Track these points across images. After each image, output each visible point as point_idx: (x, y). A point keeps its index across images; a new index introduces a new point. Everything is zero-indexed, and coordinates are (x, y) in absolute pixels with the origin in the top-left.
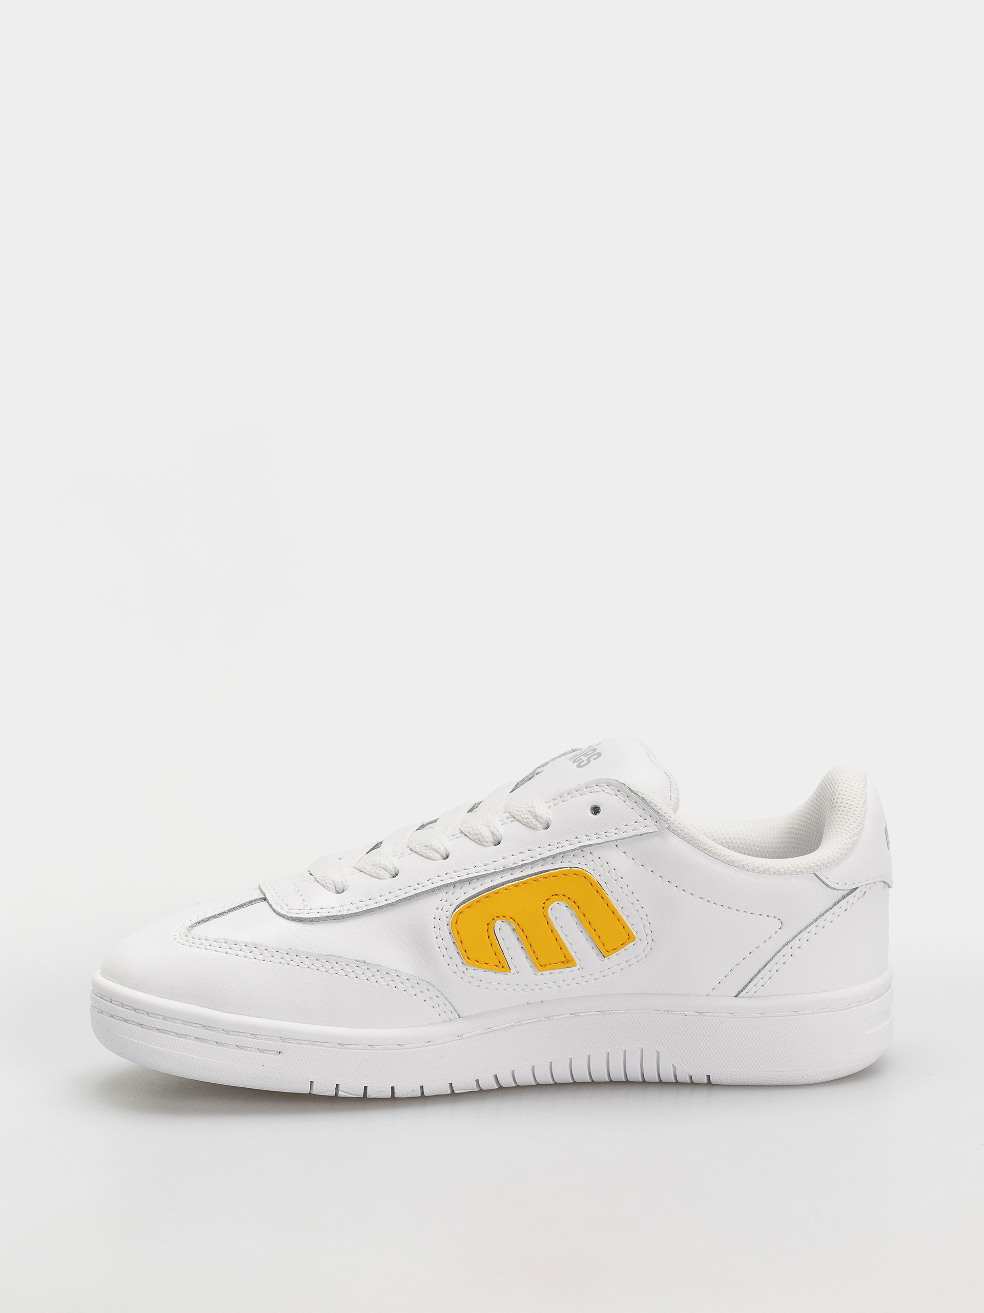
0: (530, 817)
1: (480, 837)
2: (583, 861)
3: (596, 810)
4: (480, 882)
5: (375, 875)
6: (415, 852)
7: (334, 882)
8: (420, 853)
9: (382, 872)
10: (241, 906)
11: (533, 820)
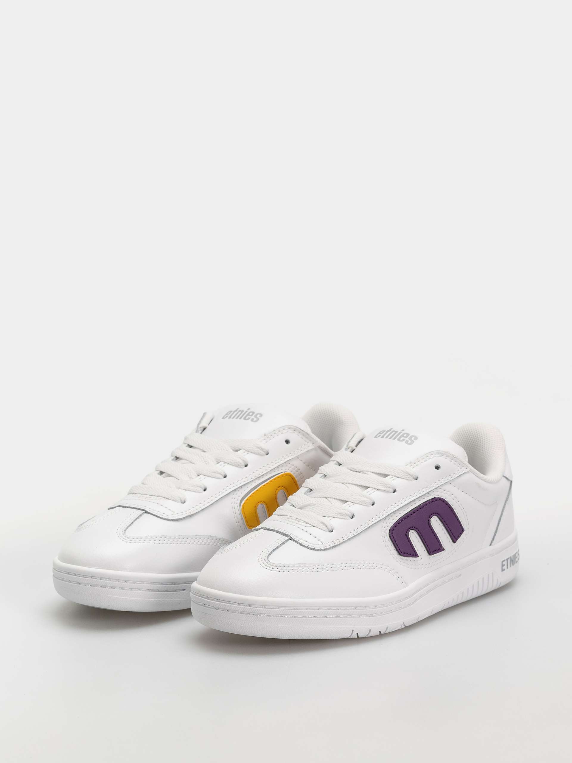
0: (259, 450)
1: (238, 463)
2: (287, 468)
3: (287, 442)
4: (247, 486)
5: (197, 491)
6: (208, 476)
7: (180, 498)
8: (212, 476)
9: (200, 489)
10: (138, 518)
11: (261, 451)
